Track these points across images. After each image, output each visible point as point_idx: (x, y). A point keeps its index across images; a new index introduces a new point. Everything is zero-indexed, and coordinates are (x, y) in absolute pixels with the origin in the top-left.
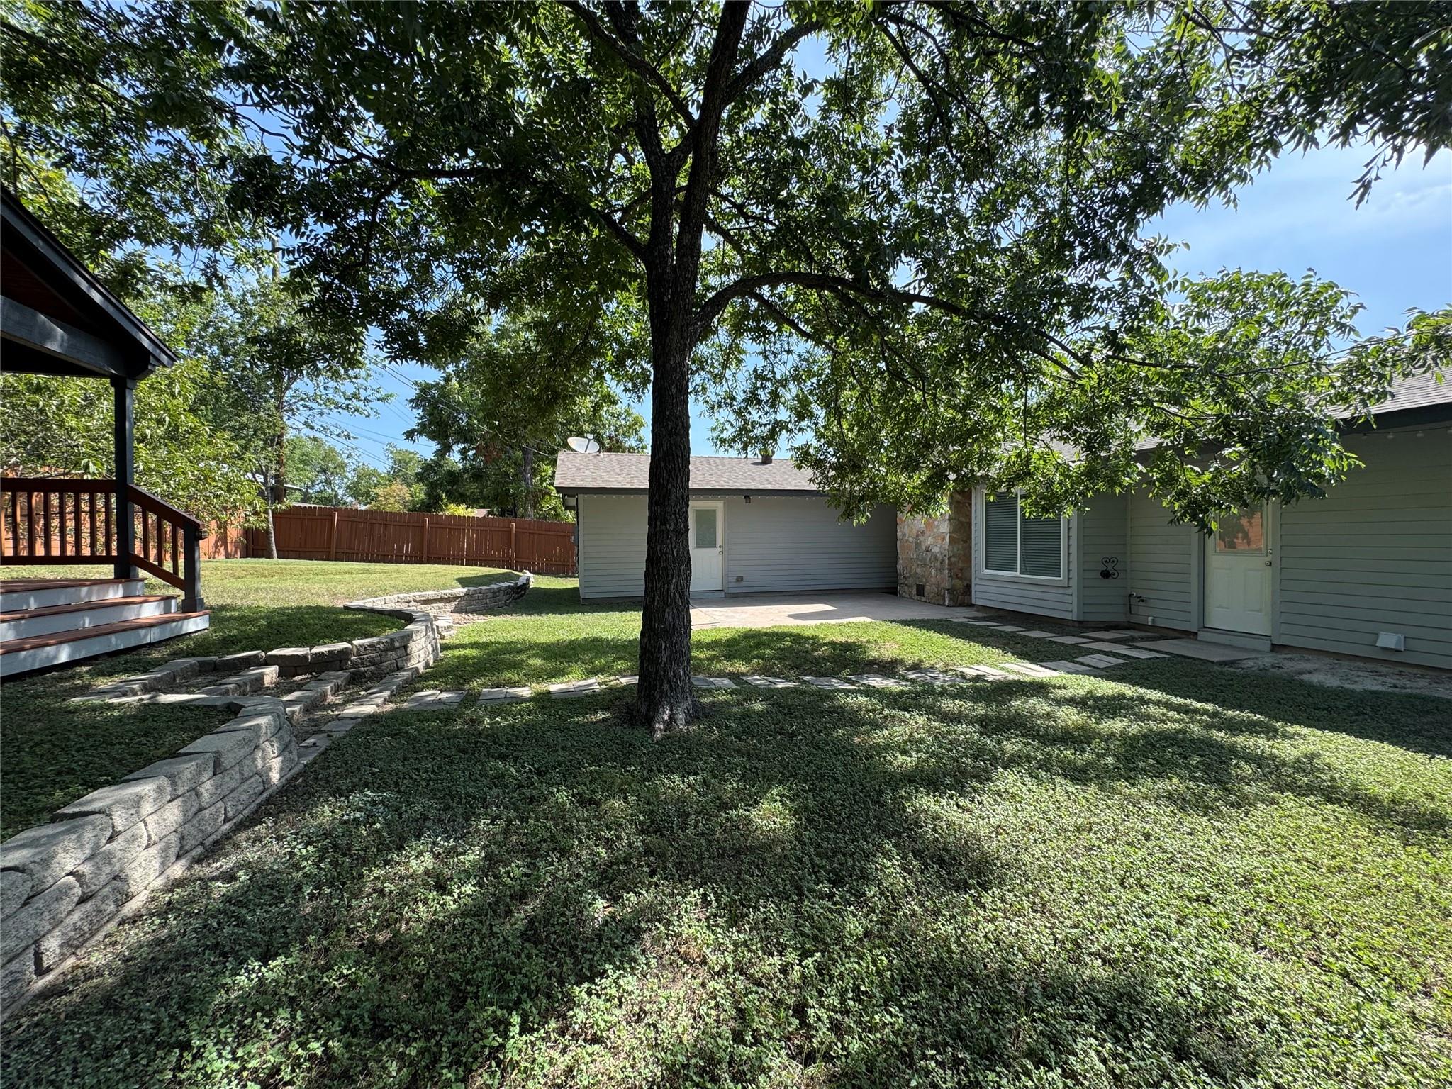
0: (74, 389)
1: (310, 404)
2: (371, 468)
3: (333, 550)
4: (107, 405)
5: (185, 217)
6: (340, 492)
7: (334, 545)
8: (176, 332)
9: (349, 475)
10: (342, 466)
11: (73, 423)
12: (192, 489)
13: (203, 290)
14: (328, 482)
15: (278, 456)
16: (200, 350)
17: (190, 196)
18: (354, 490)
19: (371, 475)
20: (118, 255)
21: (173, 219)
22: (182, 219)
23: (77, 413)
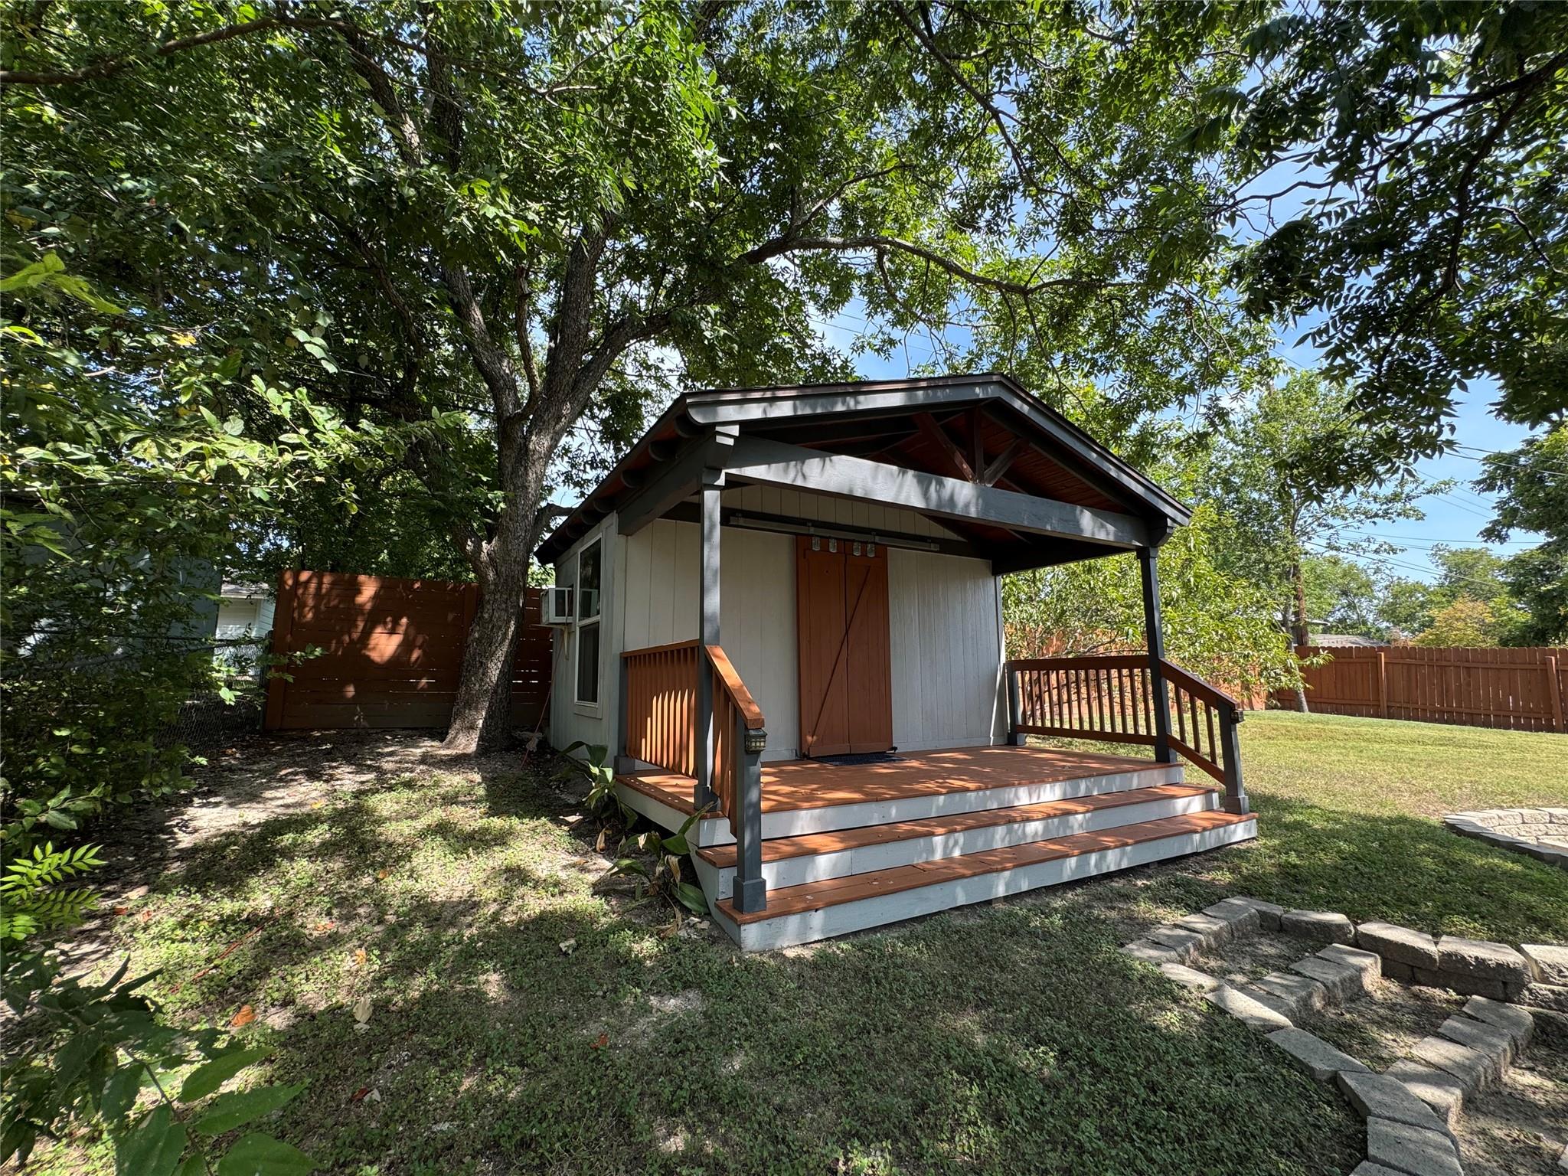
0: (1110, 565)
1: (1331, 521)
2: (1411, 581)
3: (1384, 703)
4: (1135, 574)
5: (1188, 367)
6: (1371, 618)
7: (1384, 697)
8: (1183, 484)
9: (1380, 595)
10: (1368, 585)
11: (1114, 595)
12: (1216, 649)
13: (1206, 434)
14: (1351, 606)
15: (1295, 589)
16: (1206, 496)
17: (1188, 342)
18: (1389, 612)
19: (1412, 591)
20: (1134, 430)
21: (1175, 375)
22: (1183, 371)
23: (1115, 585)
